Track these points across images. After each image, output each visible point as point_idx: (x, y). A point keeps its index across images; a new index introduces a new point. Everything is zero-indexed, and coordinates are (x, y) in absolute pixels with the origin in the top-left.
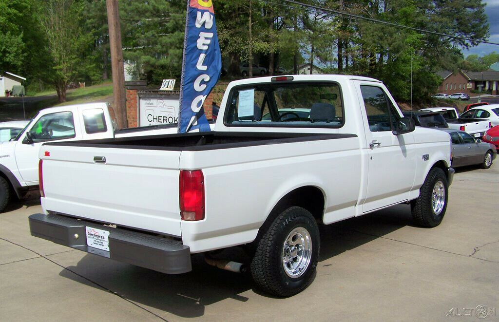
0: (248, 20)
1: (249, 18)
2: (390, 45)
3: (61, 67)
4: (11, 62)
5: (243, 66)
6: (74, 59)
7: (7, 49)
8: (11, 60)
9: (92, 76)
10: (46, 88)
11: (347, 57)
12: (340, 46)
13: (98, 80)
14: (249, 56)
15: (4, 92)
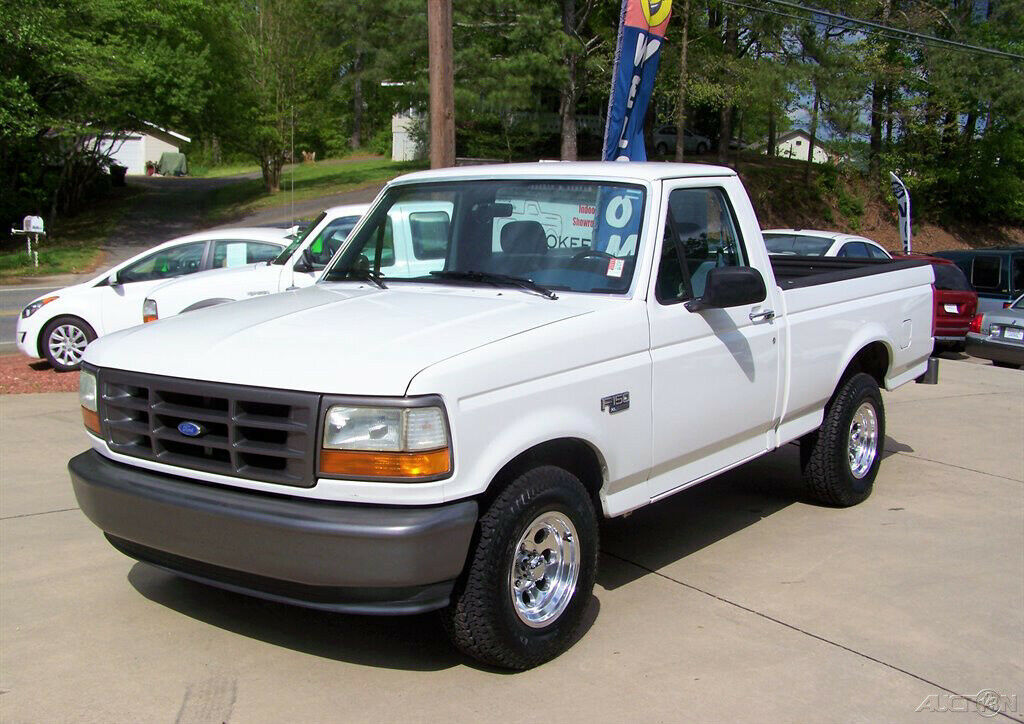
0: (681, 35)
1: (682, 29)
2: (995, 97)
3: (275, 117)
4: (180, 107)
5: (660, 132)
6: (303, 102)
7: (176, 80)
8: (181, 102)
9: (328, 139)
10: (227, 160)
11: (890, 122)
12: (878, 96)
13: (339, 148)
14: (678, 112)
15: (144, 165)
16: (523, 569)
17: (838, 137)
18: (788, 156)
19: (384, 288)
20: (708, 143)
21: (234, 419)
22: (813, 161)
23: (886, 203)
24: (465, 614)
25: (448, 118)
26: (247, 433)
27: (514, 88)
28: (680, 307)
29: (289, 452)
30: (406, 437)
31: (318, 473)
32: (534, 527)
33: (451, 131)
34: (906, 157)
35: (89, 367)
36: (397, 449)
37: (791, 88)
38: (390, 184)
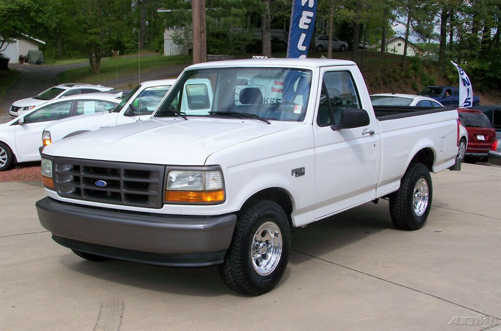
3: (98, 30)
4: (44, 24)
5: (319, 39)
9: (126, 43)
11: (451, 31)
12: (444, 17)
13: (133, 48)
14: (329, 27)
15: (18, 57)
16: (256, 248)
17: (421, 41)
18: (393, 52)
19: (186, 119)
20: (347, 45)
21: (123, 178)
22: (407, 55)
23: (448, 79)
24: (230, 268)
25: (202, 33)
26: (129, 185)
27: (236, 15)
28: (328, 129)
29: (151, 192)
30: (205, 184)
31: (164, 202)
32: (261, 229)
33: (204, 40)
34: (460, 53)
35: (47, 156)
36: (200, 189)
37: (394, 12)
38: (186, 69)
